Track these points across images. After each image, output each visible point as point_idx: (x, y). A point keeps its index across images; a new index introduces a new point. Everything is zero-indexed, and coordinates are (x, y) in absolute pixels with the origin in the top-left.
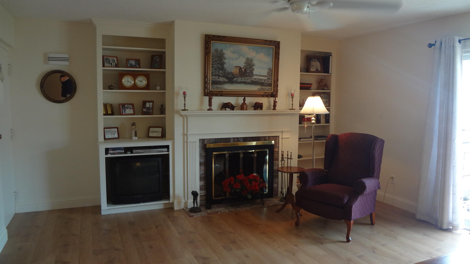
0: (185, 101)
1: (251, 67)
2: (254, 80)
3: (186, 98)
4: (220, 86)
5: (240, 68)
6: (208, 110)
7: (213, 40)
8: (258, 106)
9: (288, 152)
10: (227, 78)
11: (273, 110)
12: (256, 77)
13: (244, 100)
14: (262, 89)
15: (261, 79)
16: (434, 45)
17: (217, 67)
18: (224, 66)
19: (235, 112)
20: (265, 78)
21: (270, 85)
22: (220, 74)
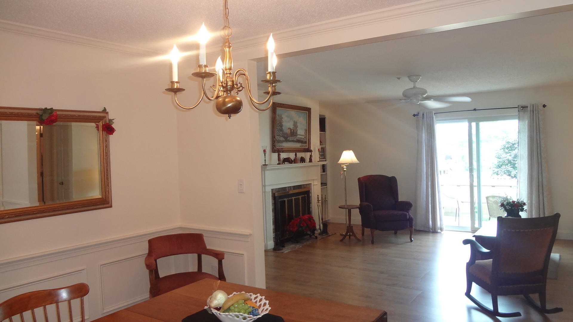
0: (265, 157)
1: (296, 128)
2: (298, 139)
3: (266, 155)
4: (280, 144)
5: (291, 130)
6: (278, 164)
7: (278, 107)
8: (303, 160)
9: (318, 195)
10: (284, 137)
11: (309, 162)
12: (299, 136)
13: (296, 155)
14: (302, 146)
15: (301, 138)
16: (417, 115)
17: (279, 129)
18: (282, 128)
19: (293, 165)
20: (303, 137)
21: (306, 143)
22: (281, 135)
